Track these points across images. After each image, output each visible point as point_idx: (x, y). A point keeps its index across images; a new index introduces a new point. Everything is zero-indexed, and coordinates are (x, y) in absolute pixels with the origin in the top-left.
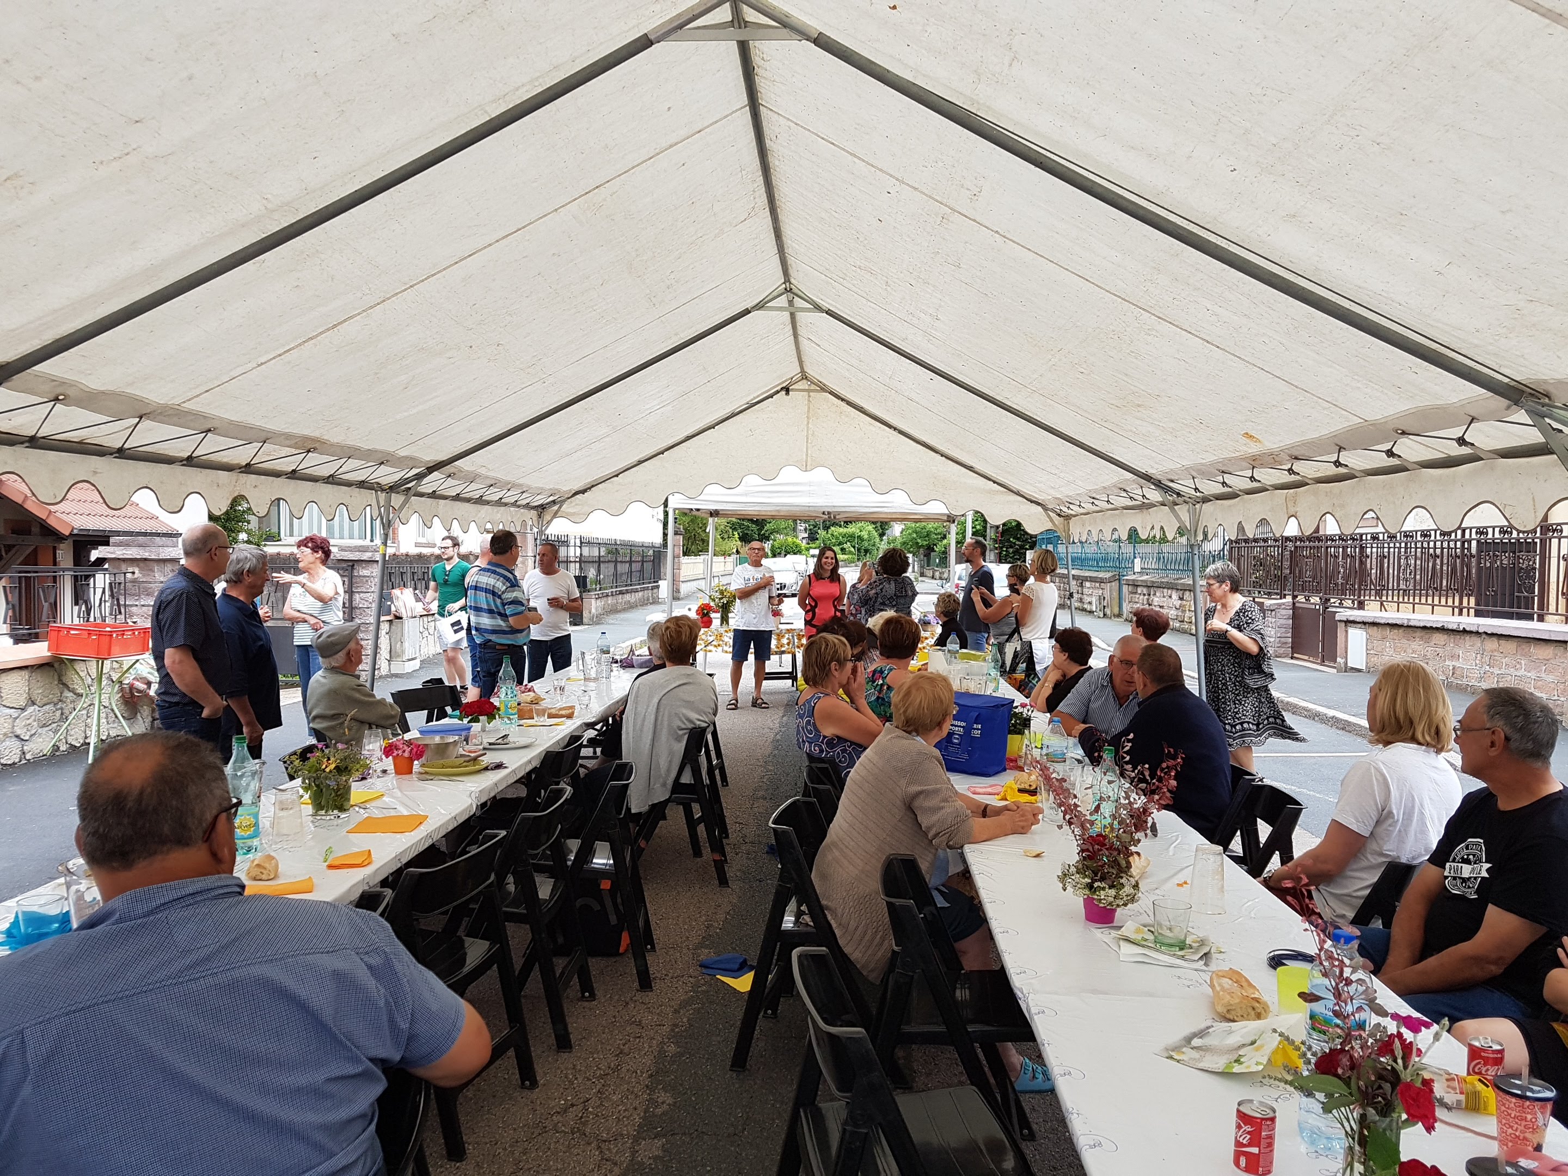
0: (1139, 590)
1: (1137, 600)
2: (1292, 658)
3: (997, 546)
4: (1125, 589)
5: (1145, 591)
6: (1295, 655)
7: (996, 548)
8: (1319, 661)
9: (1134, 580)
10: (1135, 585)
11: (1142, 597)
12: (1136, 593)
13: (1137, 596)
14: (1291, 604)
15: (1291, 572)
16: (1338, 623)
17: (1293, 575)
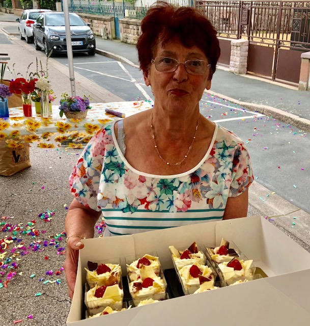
0: (131, 27)
1: (129, 32)
2: (247, 74)
4: (121, 26)
5: (135, 27)
6: (248, 72)
8: (271, 78)
9: (127, 21)
10: (128, 24)
11: (132, 31)
12: (128, 28)
13: (129, 30)
14: (248, 42)
15: (248, 24)
16: (302, 60)
17: (249, 25)
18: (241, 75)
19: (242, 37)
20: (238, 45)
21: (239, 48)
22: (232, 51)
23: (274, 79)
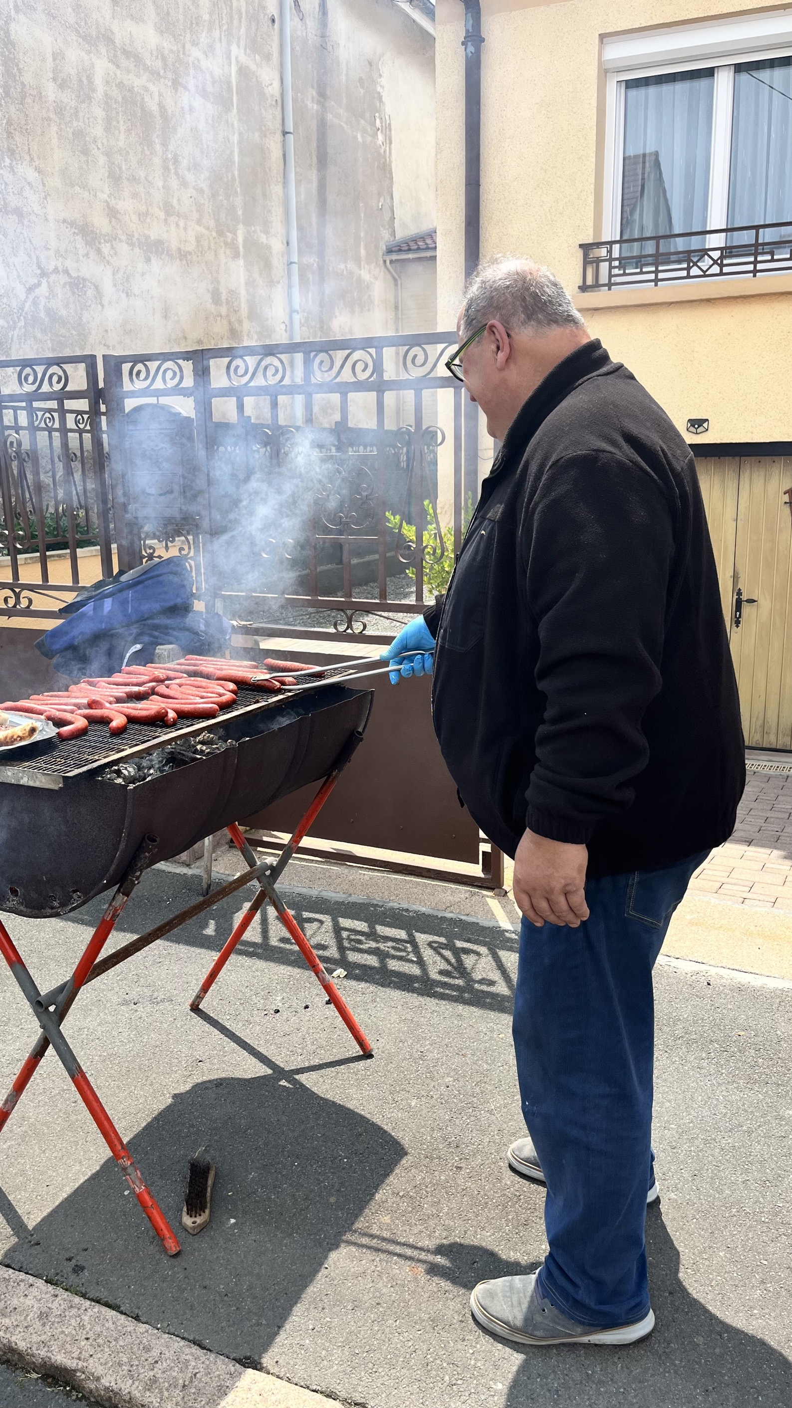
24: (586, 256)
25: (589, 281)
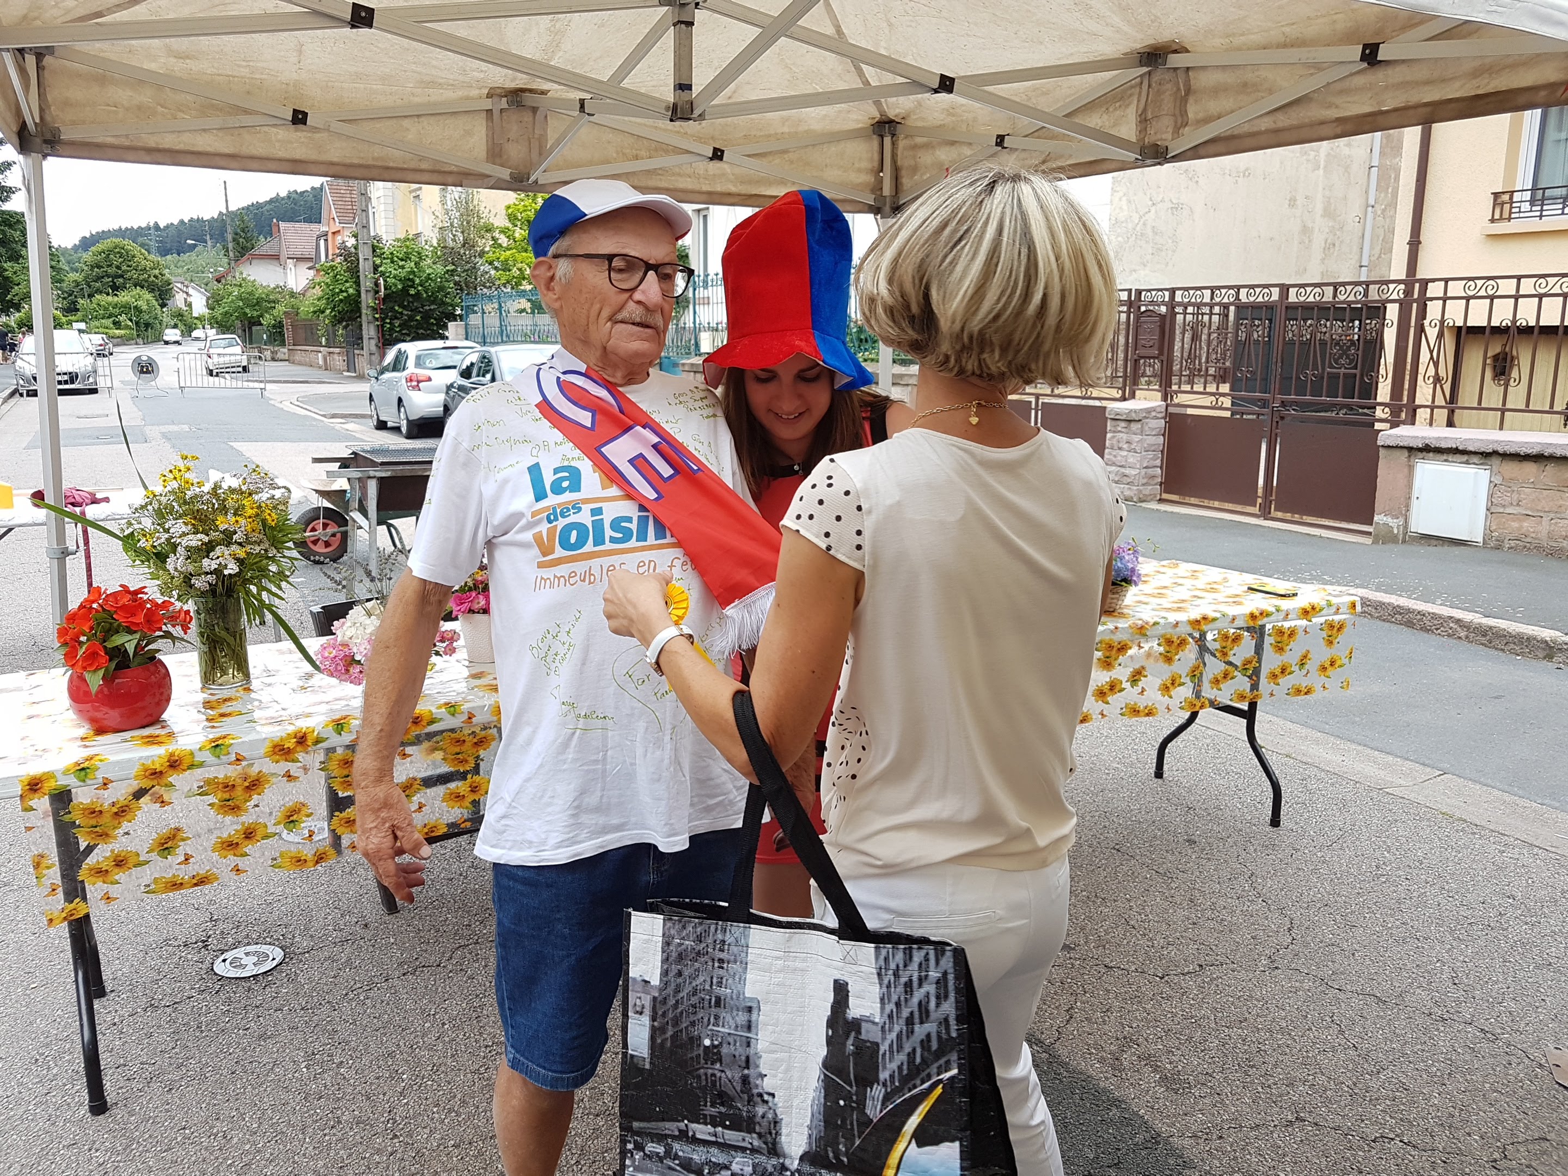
2: (1161, 500)
3: (377, 316)
6: (1165, 496)
7: (377, 319)
8: (1256, 510)
14: (1163, 410)
15: (1161, 353)
16: (1382, 452)
17: (1164, 358)
18: (1143, 505)
19: (1138, 393)
20: (1134, 416)
21: (1135, 427)
22: (1109, 435)
23: (1265, 513)
24: (1495, 200)
25: (1497, 216)
